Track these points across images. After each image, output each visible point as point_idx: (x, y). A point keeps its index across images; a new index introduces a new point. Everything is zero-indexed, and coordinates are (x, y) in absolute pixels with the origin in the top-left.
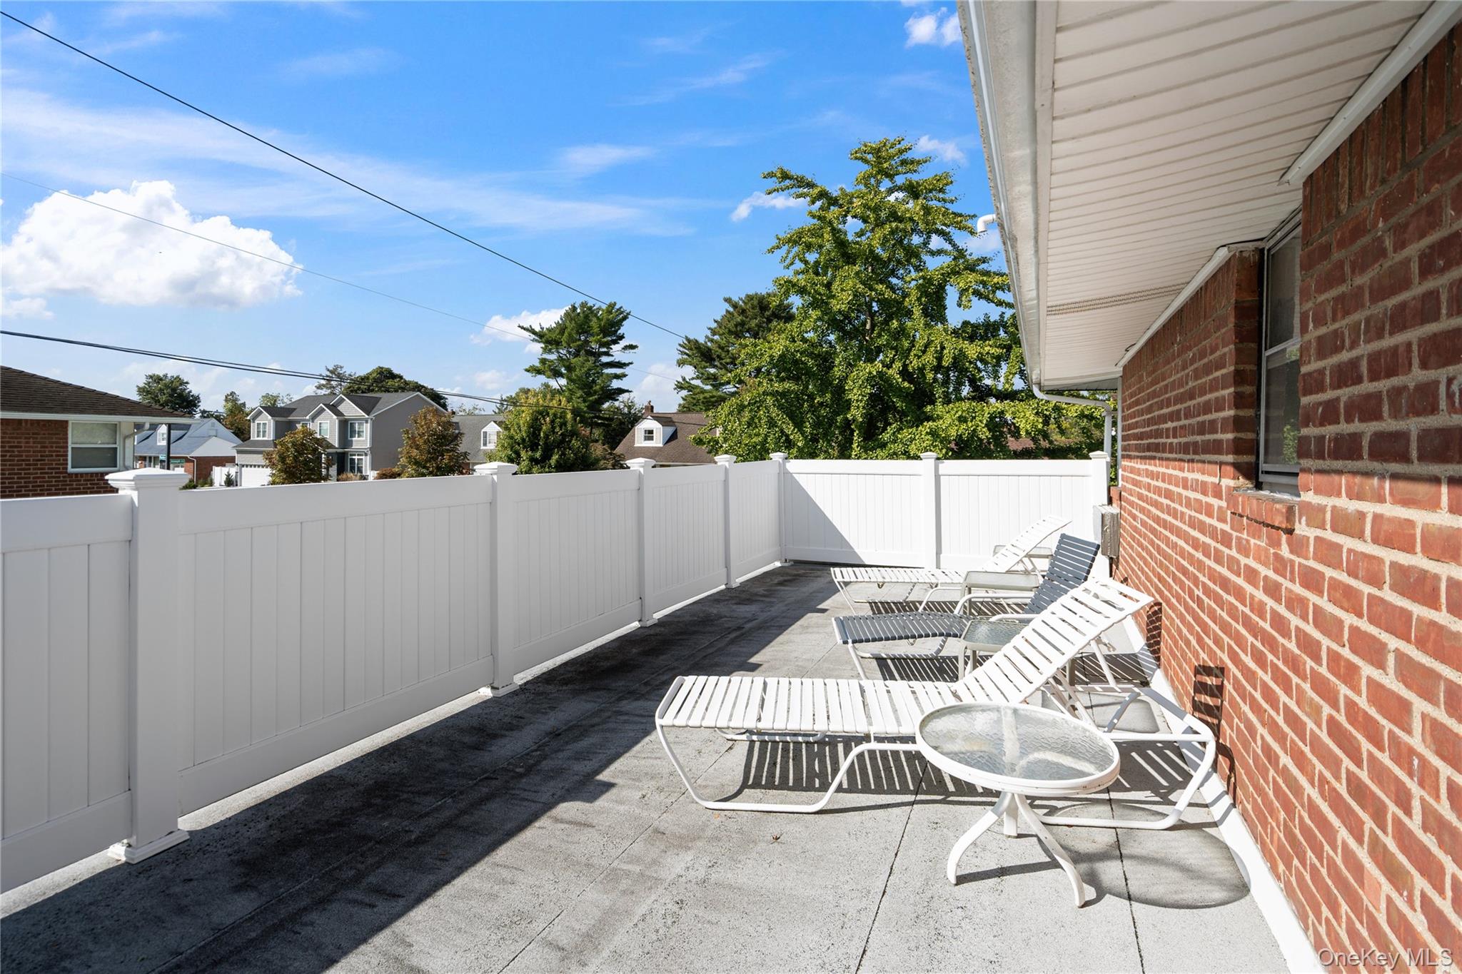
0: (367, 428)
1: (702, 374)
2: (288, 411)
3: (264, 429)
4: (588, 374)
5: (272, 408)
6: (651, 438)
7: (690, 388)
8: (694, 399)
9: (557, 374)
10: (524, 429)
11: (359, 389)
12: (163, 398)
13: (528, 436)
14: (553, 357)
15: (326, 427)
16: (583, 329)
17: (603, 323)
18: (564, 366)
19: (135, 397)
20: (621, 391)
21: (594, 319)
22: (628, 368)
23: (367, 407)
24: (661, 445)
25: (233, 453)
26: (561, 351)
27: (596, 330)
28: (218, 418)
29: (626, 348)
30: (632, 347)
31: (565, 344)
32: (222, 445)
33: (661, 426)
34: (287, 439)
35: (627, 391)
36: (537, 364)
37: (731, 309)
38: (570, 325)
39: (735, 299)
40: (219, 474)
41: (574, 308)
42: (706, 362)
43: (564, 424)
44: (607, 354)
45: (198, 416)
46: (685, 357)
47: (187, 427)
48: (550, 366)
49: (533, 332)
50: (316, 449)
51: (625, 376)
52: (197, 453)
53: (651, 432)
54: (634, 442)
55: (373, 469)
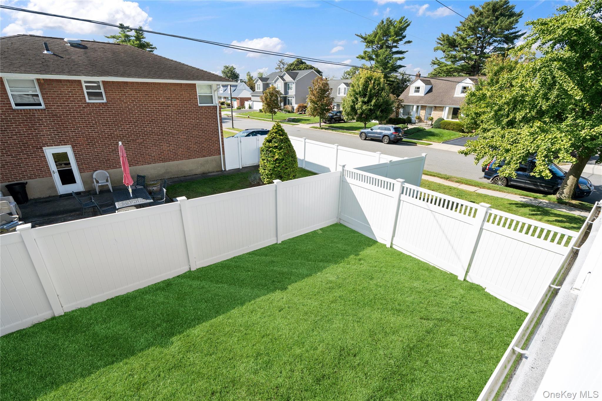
0: (293, 86)
1: (448, 55)
2: (267, 79)
3: (259, 86)
4: (385, 58)
5: (262, 79)
6: (418, 91)
7: (439, 64)
8: (441, 70)
9: (371, 59)
10: (361, 86)
11: (290, 69)
12: (229, 75)
13: (362, 90)
14: (370, 50)
15: (280, 86)
16: (386, 33)
17: (396, 29)
18: (375, 54)
19: (221, 75)
20: (400, 66)
21: (392, 27)
22: (405, 54)
23: (294, 77)
24: (423, 95)
25: (250, 96)
26: (374, 46)
27: (393, 33)
28: (245, 82)
29: (406, 42)
30: (409, 42)
31: (376, 43)
32: (246, 93)
33: (424, 85)
34: (267, 91)
35: (404, 66)
36: (363, 54)
37: (473, 13)
38: (380, 32)
39: (477, 6)
40: (247, 104)
41: (383, 22)
42: (451, 48)
43: (379, 84)
44: (396, 47)
45: (239, 81)
46: (440, 45)
47: (236, 86)
48: (368, 55)
49: (362, 38)
50: (276, 95)
51: (404, 58)
52: (239, 96)
53: (418, 88)
54: (409, 94)
55: (296, 104)
